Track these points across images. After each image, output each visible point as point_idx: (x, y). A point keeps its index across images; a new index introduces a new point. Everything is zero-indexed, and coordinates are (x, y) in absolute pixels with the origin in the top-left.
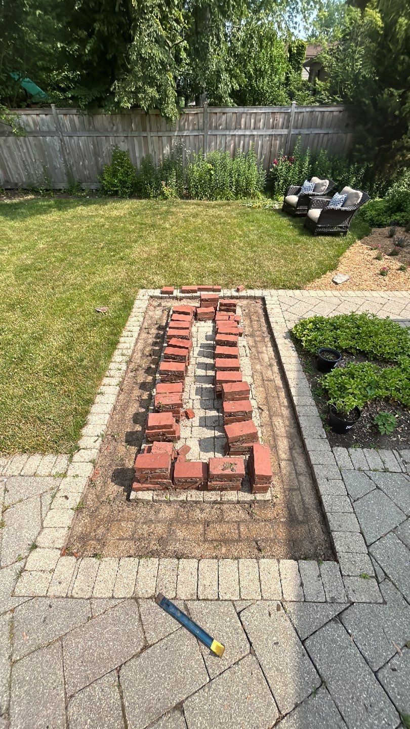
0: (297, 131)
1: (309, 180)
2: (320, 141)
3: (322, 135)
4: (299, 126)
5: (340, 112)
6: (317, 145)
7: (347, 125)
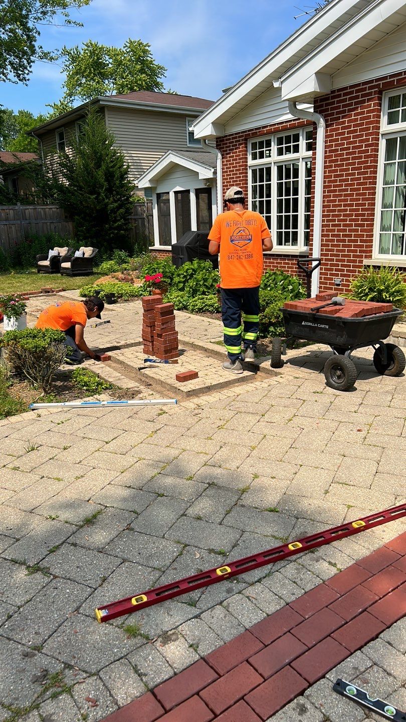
0: (27, 222)
1: (53, 250)
2: (49, 227)
3: (48, 224)
4: (27, 218)
5: (57, 208)
6: (47, 230)
7: (66, 217)
